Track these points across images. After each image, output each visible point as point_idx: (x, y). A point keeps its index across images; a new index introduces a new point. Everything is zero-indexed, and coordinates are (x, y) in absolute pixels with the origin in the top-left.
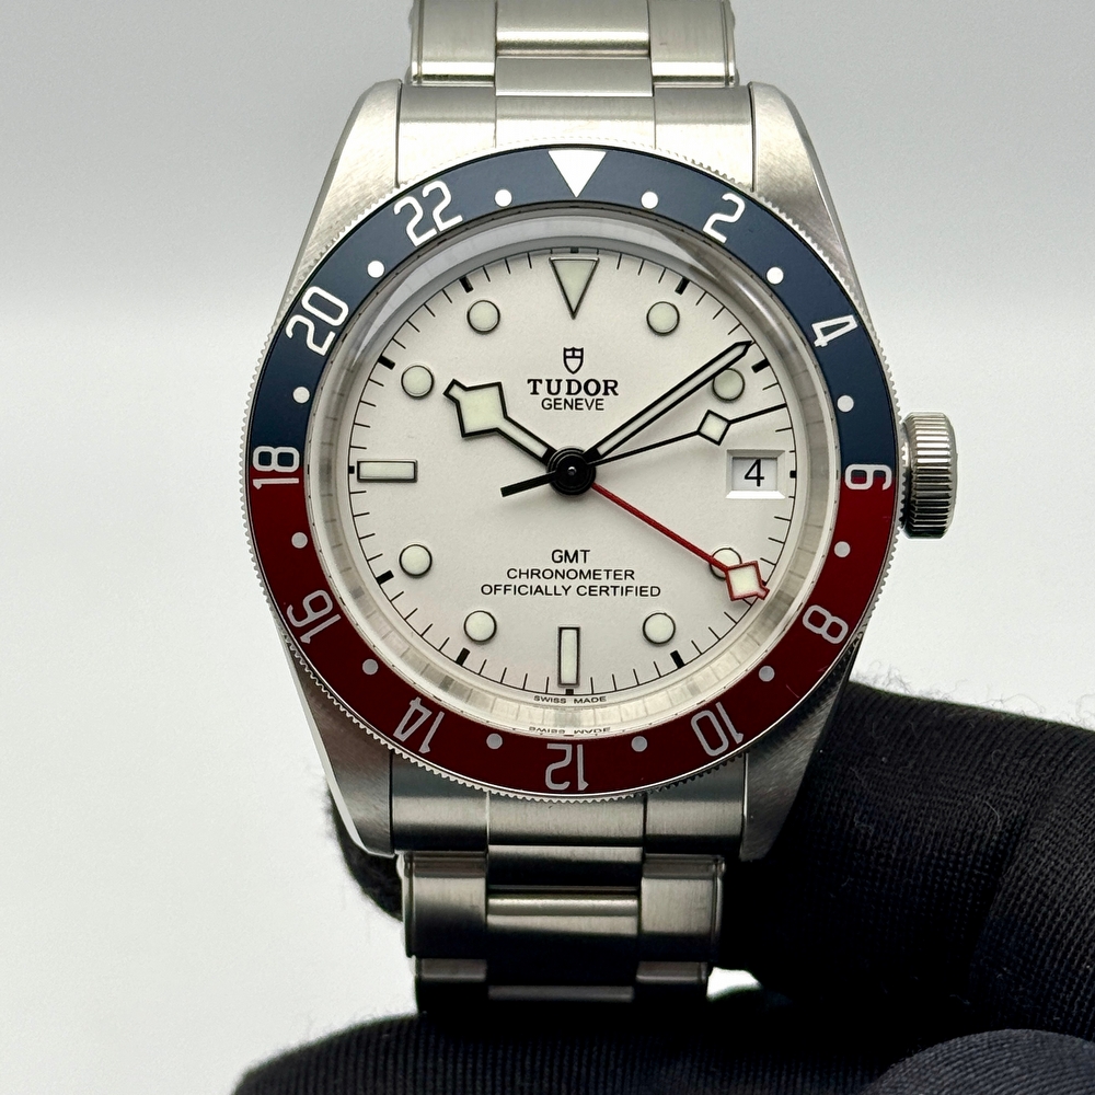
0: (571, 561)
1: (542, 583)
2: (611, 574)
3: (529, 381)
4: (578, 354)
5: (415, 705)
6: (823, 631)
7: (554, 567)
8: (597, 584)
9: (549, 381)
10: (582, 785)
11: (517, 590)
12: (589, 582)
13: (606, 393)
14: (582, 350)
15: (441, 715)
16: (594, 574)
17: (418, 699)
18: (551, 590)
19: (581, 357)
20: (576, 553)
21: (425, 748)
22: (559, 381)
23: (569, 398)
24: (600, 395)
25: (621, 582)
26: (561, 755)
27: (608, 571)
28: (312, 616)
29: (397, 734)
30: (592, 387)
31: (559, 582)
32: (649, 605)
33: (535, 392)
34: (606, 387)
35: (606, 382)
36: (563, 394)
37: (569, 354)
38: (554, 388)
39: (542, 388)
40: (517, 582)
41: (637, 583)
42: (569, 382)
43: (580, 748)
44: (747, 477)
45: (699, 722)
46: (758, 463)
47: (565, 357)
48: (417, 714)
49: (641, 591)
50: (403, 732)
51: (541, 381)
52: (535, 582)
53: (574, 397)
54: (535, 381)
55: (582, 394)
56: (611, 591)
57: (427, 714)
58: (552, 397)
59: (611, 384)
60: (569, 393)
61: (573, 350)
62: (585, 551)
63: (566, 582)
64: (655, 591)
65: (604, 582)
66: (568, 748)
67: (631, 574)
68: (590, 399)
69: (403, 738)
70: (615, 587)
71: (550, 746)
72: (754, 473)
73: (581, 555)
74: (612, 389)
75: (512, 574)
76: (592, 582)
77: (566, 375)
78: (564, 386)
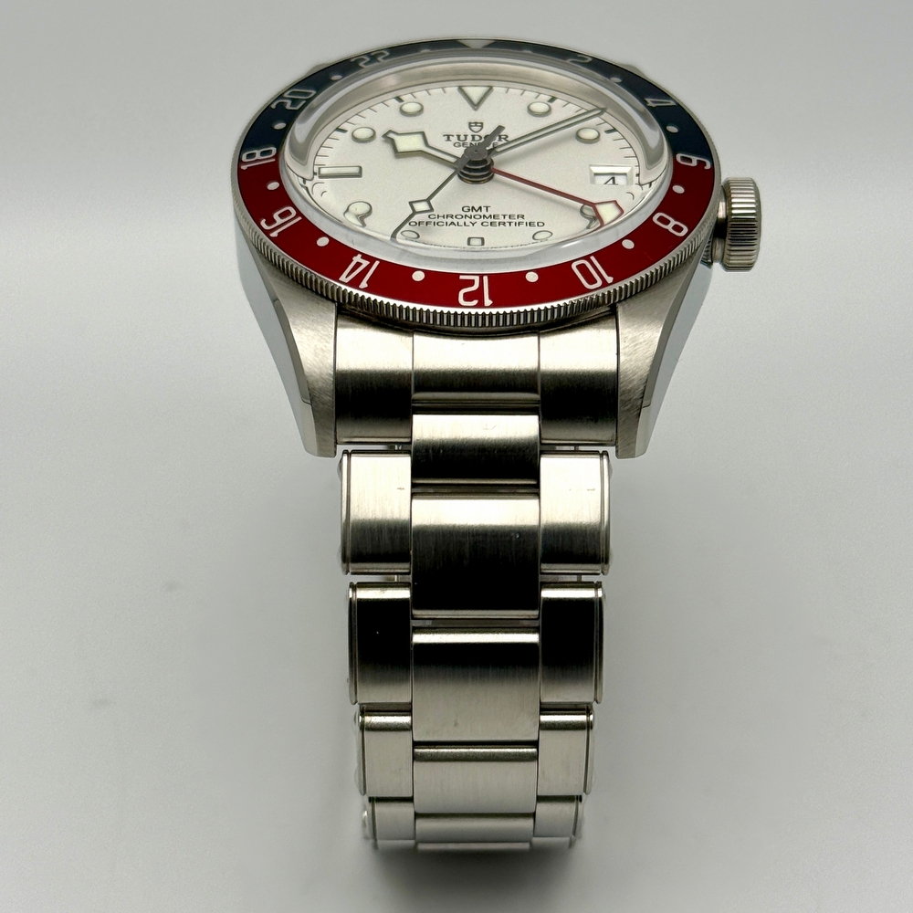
0: (477, 211)
1: (455, 221)
2: (507, 216)
3: (444, 135)
4: (479, 124)
5: (357, 259)
6: (669, 228)
7: (464, 214)
8: (496, 221)
9: (459, 136)
11: (436, 224)
12: (490, 220)
13: (500, 140)
14: (482, 123)
15: (377, 263)
16: (494, 217)
17: (359, 256)
18: (461, 224)
19: (482, 126)
20: (480, 208)
21: (364, 284)
22: (466, 136)
23: (473, 143)
25: (514, 220)
26: (471, 283)
27: (504, 215)
28: (280, 220)
29: (343, 278)
31: (468, 220)
33: (448, 139)
34: (500, 138)
36: (469, 141)
37: (473, 124)
38: (463, 138)
39: (454, 139)
40: (436, 220)
41: (527, 219)
42: (473, 136)
43: (485, 278)
44: (606, 184)
45: (578, 266)
46: (613, 178)
47: (470, 126)
48: (358, 264)
49: (530, 224)
50: (347, 277)
51: (453, 135)
52: (449, 220)
53: (477, 142)
54: (448, 136)
56: (507, 224)
57: (365, 263)
58: (461, 142)
59: (503, 137)
60: (473, 139)
61: (476, 123)
62: (487, 206)
63: (473, 220)
64: (541, 224)
65: (502, 219)
66: (477, 279)
67: (523, 217)
69: (347, 280)
70: (510, 223)
71: (462, 277)
72: (611, 182)
73: (484, 209)
74: (504, 139)
75: (432, 217)
76: (493, 220)
77: (470, 133)
78: (469, 138)
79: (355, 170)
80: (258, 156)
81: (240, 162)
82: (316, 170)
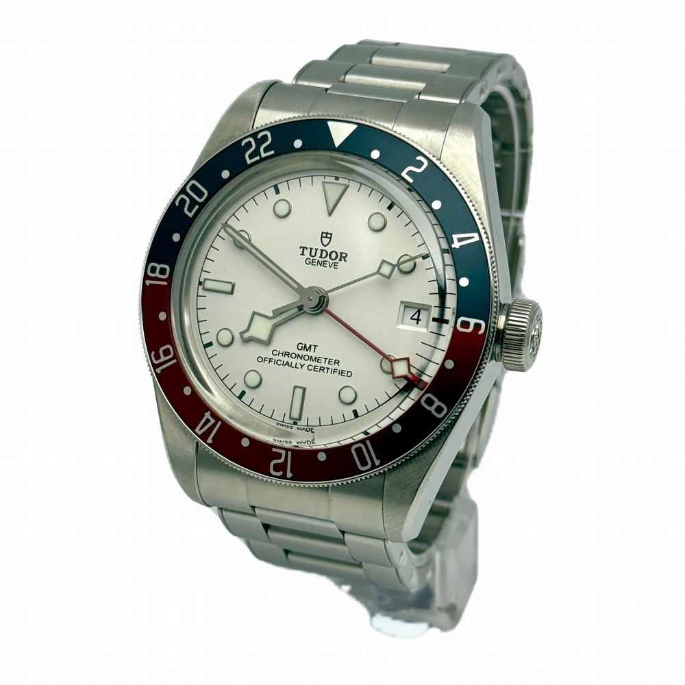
0: (307, 351)
1: (290, 360)
2: (327, 361)
3: (301, 247)
4: (329, 236)
5: (207, 415)
6: (432, 409)
7: (298, 352)
8: (319, 365)
9: (311, 249)
10: (289, 475)
11: (276, 362)
12: (314, 363)
13: (340, 260)
14: (331, 234)
15: (220, 423)
16: (318, 359)
17: (209, 413)
18: (294, 365)
19: (330, 238)
20: (310, 346)
21: (210, 441)
22: (316, 250)
23: (320, 260)
24: (337, 261)
25: (330, 366)
26: (279, 456)
27: (326, 359)
28: (163, 359)
29: (197, 430)
30: (334, 256)
31: (299, 361)
32: (345, 381)
33: (303, 254)
34: (341, 257)
35: (341, 253)
36: (317, 257)
37: (324, 235)
38: (313, 253)
39: (307, 252)
40: (277, 358)
41: (340, 368)
42: (322, 251)
43: (290, 453)
44: (411, 318)
45: (356, 450)
46: (419, 311)
47: (322, 237)
48: (208, 421)
49: (342, 373)
50: (200, 430)
51: (307, 248)
52: (286, 359)
53: (323, 260)
54: (304, 248)
55: (328, 258)
56: (326, 370)
57: (212, 421)
58: (312, 258)
59: (344, 255)
60: (321, 257)
61: (327, 233)
62: (315, 346)
63: (303, 362)
64: (349, 374)
65: (322, 364)
66: (283, 452)
67: (337, 362)
68: (331, 262)
69: (199, 433)
70: (328, 369)
71: (274, 450)
72: (416, 317)
73: (313, 348)
74: (344, 258)
75: (275, 352)
76: (316, 364)
77: (321, 247)
78: (319, 253)
79: (228, 288)
80: (157, 274)
81: (146, 277)
82: (202, 280)
